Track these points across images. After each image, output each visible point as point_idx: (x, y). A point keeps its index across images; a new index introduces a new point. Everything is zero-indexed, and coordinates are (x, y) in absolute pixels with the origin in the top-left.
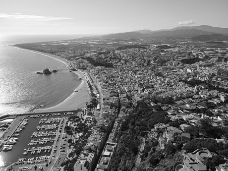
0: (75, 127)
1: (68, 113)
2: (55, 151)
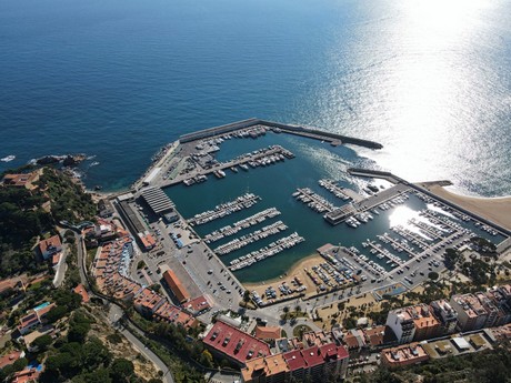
0: (470, 260)
1: (486, 227)
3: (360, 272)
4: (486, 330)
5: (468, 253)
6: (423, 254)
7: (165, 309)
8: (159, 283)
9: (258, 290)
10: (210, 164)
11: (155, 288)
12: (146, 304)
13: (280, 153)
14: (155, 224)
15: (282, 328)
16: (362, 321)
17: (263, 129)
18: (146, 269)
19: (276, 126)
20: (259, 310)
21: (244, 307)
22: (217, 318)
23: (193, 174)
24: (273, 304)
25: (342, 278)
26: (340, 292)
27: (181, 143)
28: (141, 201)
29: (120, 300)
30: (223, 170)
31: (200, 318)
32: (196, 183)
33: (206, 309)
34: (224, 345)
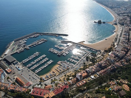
0: (91, 58)
1: (93, 50)
2: (77, 64)
3: (68, 66)
4: (97, 73)
5: (91, 57)
6: (81, 59)
7: (18, 89)
8: (15, 82)
9: (44, 77)
10: (24, 46)
11: (14, 84)
12: (12, 89)
13: (43, 40)
14: (11, 65)
15: (52, 85)
16: (71, 78)
17: (38, 35)
18: (10, 79)
19: (41, 33)
20: (45, 82)
21: (41, 82)
22: (34, 87)
23: (20, 49)
24: (48, 79)
25: (64, 69)
26: (64, 72)
27: (15, 41)
28: (5, 60)
29: (3, 89)
30: (28, 47)
31: (29, 88)
32: (21, 52)
33: (30, 85)
34: (37, 93)
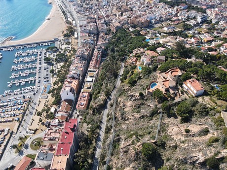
0: (55, 58)
1: (44, 44)
2: (39, 82)
3: (24, 97)
4: (89, 70)
6: (38, 69)
15: (24, 155)
16: (52, 110)
25: (20, 106)
26: (27, 112)
